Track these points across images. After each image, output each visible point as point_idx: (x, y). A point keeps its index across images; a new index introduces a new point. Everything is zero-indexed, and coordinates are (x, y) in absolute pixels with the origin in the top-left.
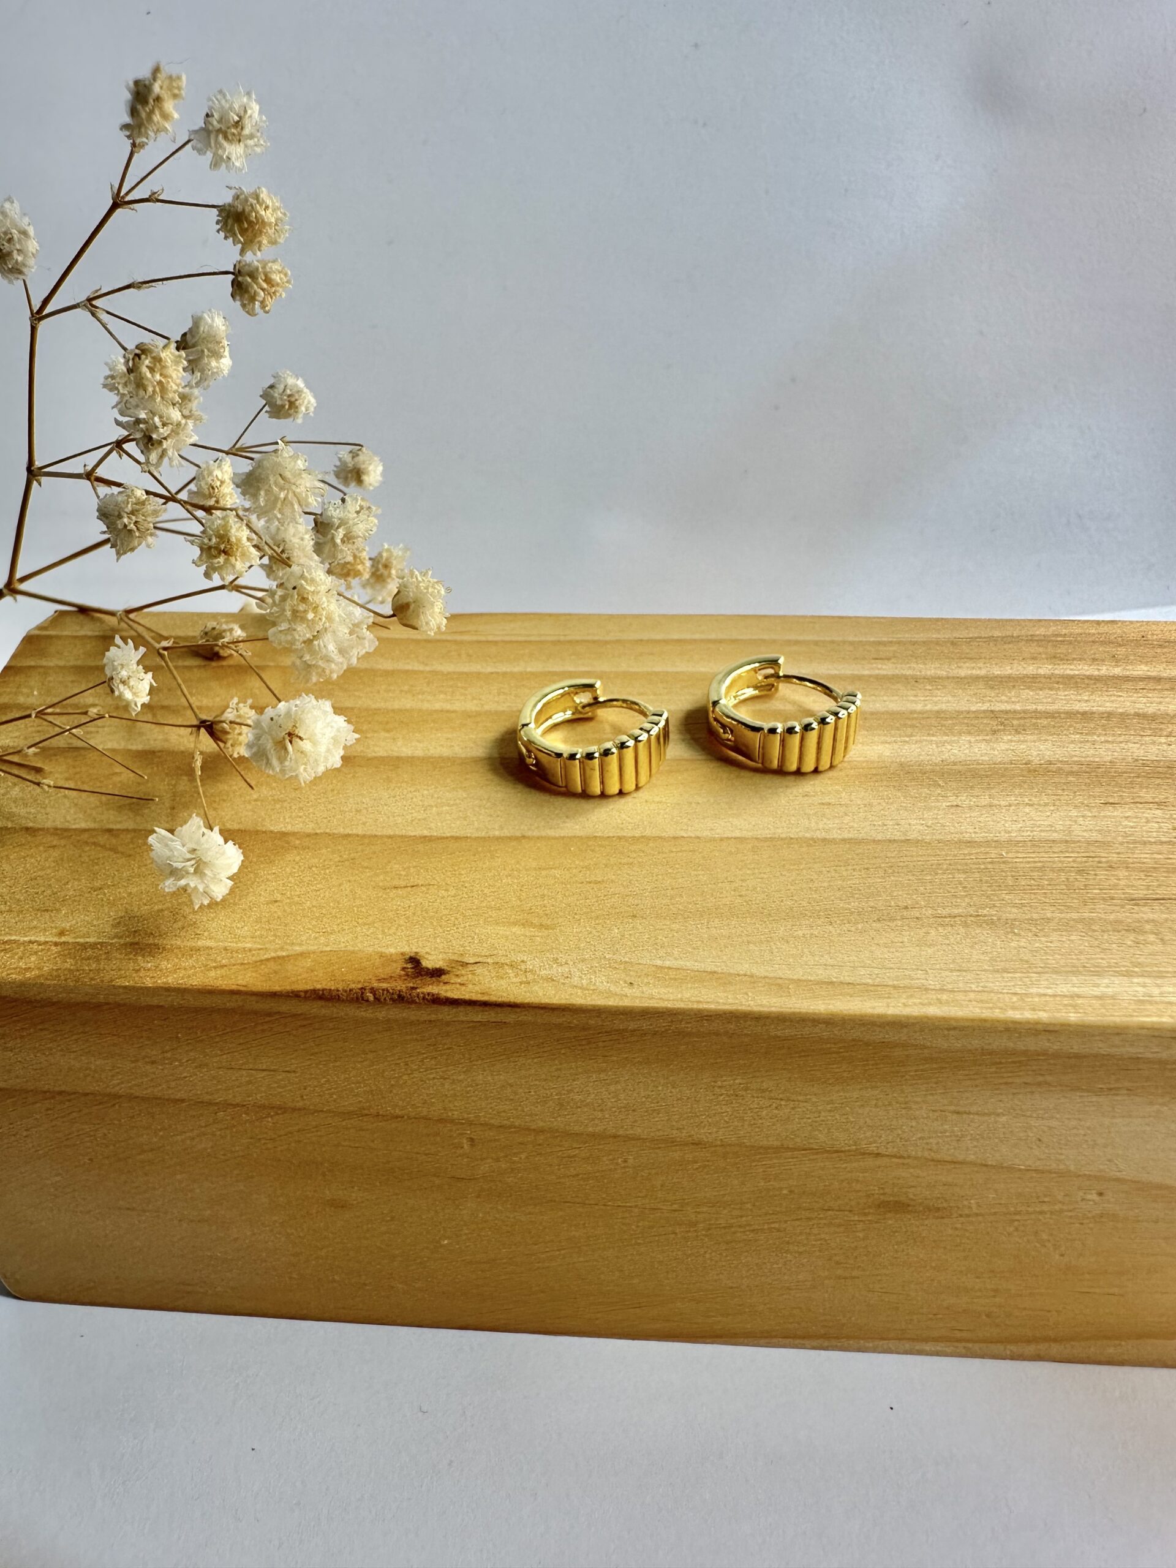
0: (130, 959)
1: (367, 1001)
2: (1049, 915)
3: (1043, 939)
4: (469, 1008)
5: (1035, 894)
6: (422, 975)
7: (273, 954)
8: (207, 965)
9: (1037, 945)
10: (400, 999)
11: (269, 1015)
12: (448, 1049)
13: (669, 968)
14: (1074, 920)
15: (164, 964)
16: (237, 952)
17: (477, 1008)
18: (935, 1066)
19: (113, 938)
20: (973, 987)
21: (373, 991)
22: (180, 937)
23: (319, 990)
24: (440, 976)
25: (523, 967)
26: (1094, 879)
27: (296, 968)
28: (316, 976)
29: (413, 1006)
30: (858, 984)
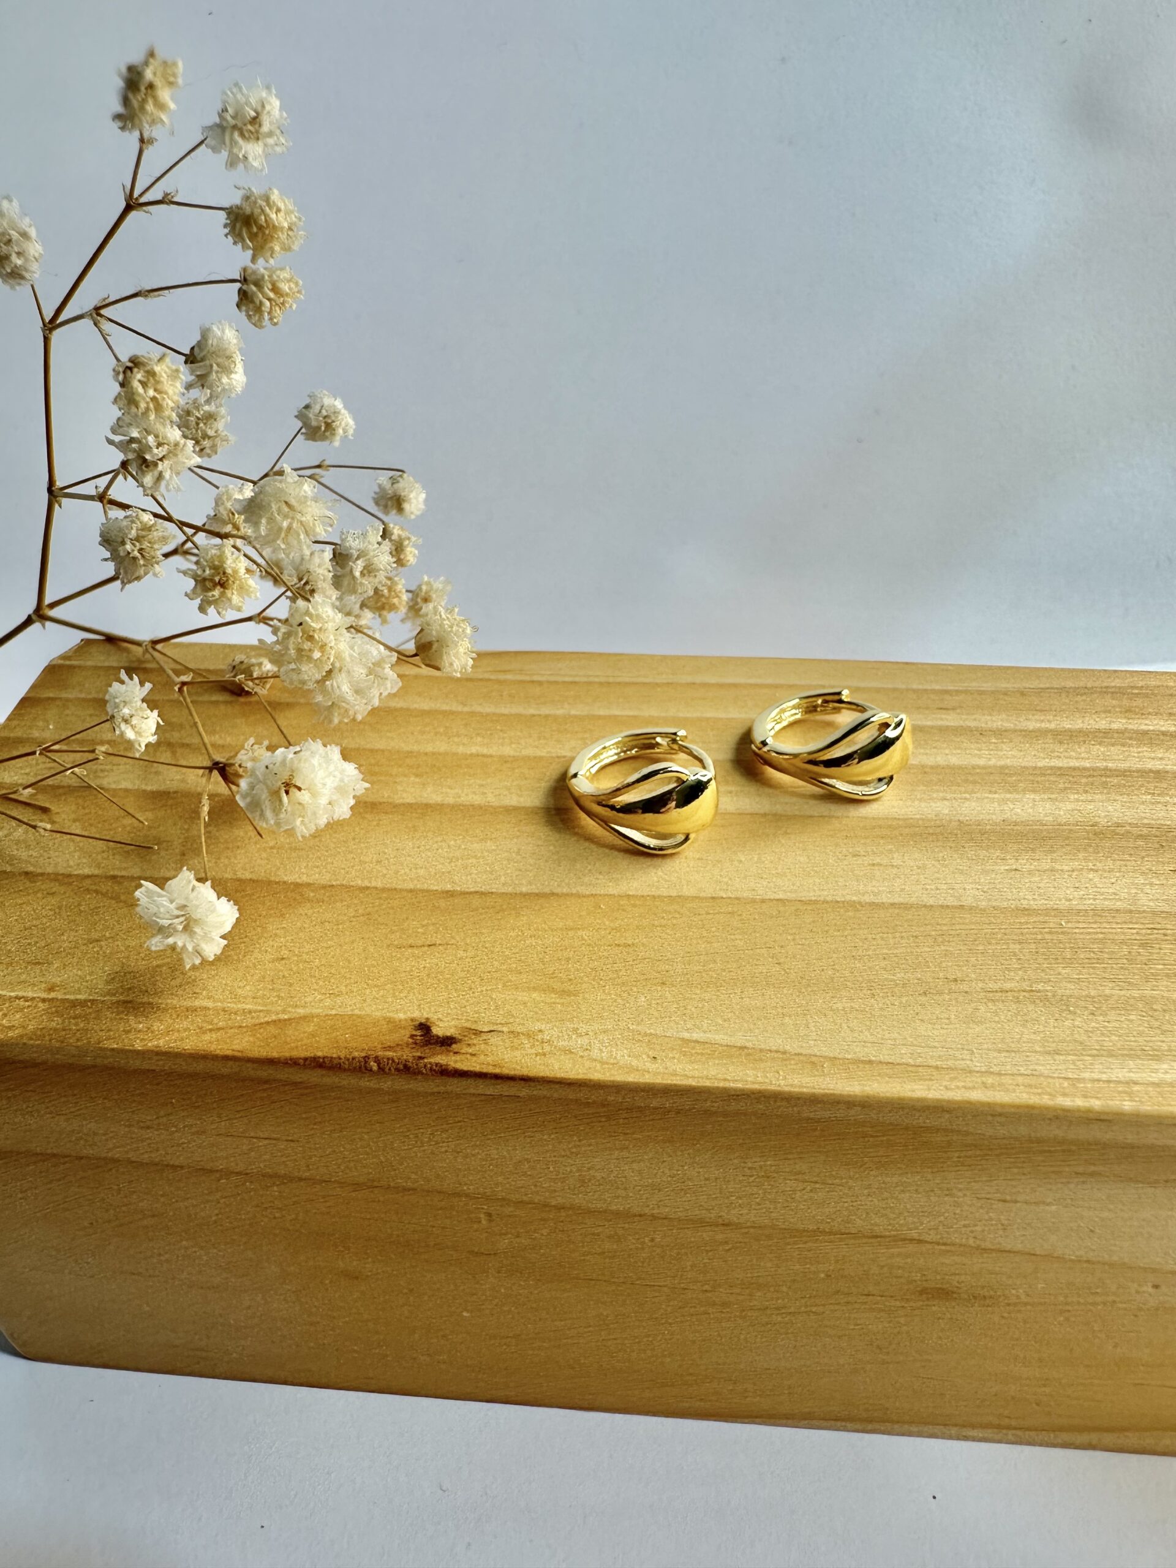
0: (121, 1019)
1: (371, 1070)
2: (1107, 992)
3: (1101, 1018)
4: (480, 1082)
5: (1094, 968)
6: (431, 1044)
7: (274, 1018)
8: (201, 1028)
9: (1093, 1024)
10: (406, 1070)
11: (266, 1082)
12: (459, 1122)
13: (697, 1042)
14: (1134, 998)
15: (156, 1026)
16: (236, 1014)
17: (488, 1082)
18: (978, 1152)
19: (105, 996)
20: (1022, 1070)
21: (377, 1060)
22: (177, 996)
23: (319, 1057)
24: (450, 1045)
25: (540, 1037)
26: (1158, 953)
27: (297, 1033)
28: (318, 1042)
29: (420, 1077)
30: (898, 1064)
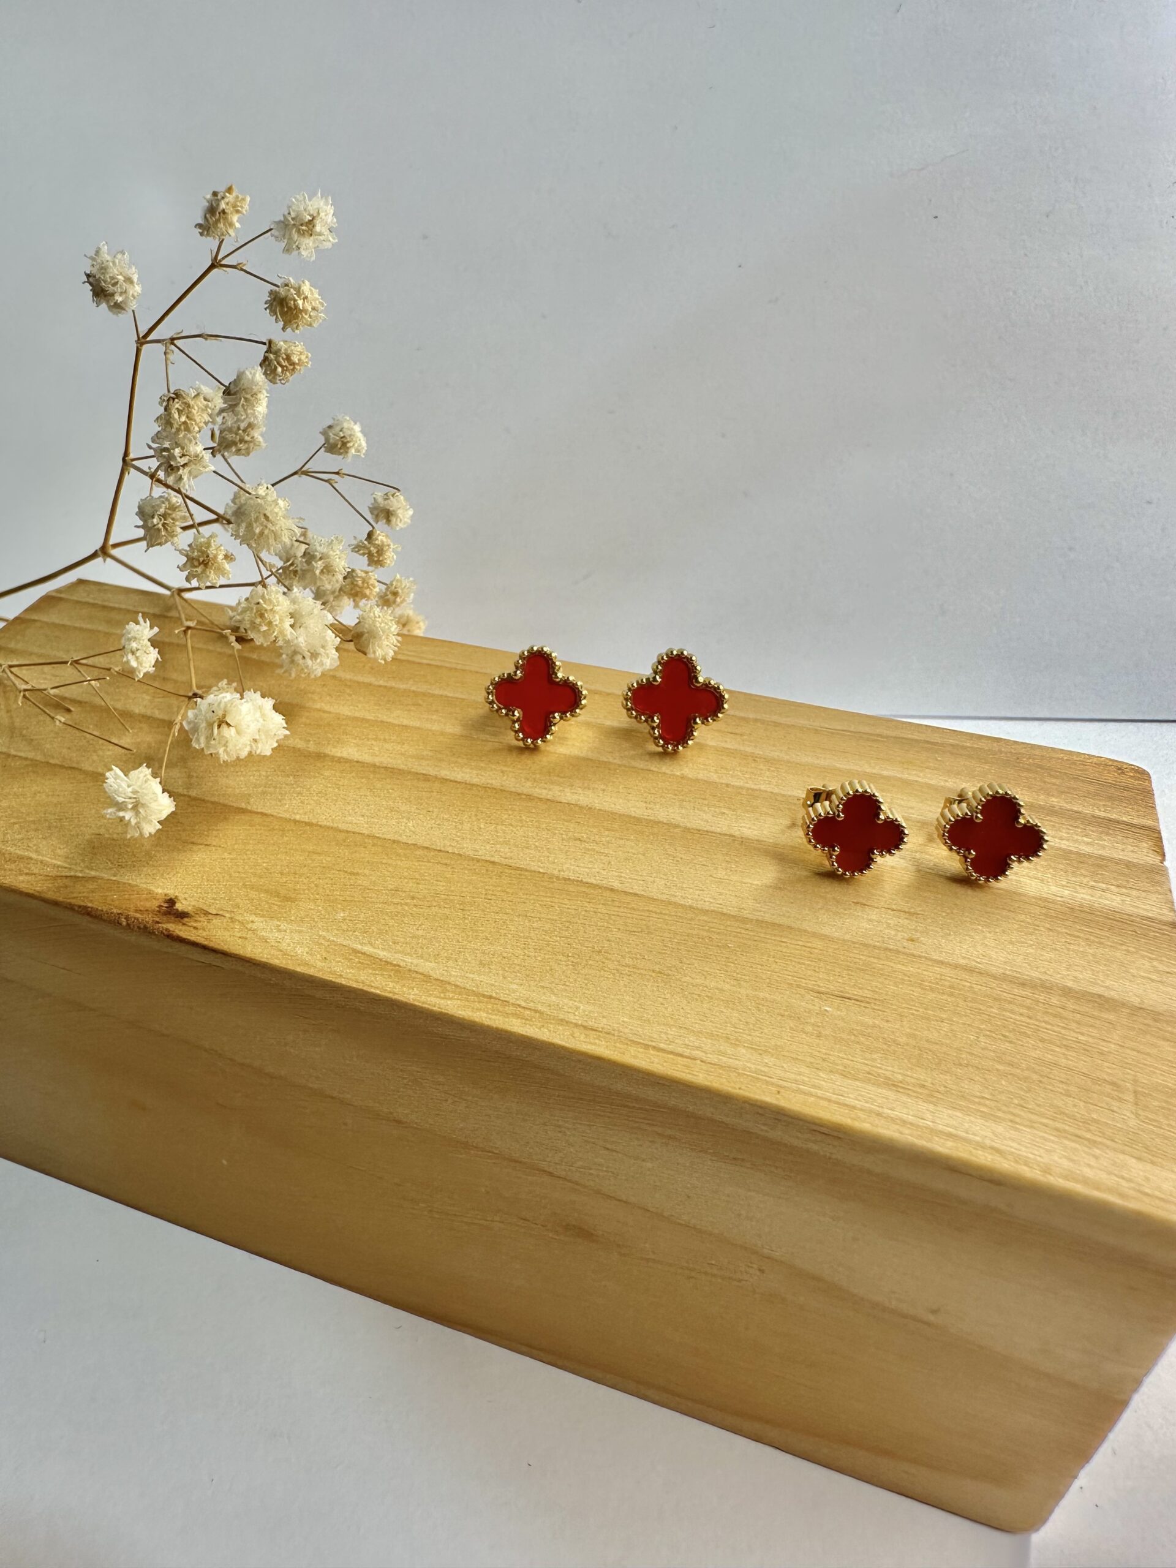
1: (121, 925)
6: (170, 915)
7: (72, 874)
8: (20, 871)
10: (145, 929)
13: (364, 954)
21: (127, 918)
23: (89, 908)
24: (182, 918)
25: (249, 926)
27: (82, 888)
28: (93, 897)
29: (153, 937)
30: (513, 1004)
